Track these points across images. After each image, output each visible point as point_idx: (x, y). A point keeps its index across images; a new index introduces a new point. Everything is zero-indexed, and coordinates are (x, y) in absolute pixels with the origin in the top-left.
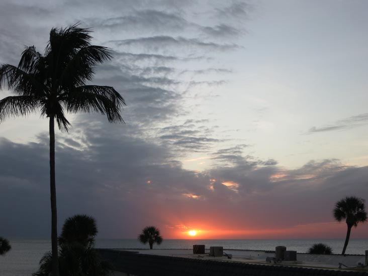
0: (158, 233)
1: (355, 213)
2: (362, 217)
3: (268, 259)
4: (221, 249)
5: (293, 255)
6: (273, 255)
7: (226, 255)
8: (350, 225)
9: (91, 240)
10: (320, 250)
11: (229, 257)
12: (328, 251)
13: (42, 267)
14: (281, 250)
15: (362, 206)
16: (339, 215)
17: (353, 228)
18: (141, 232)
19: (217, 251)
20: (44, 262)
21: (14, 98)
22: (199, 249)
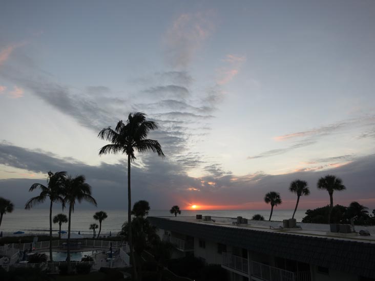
0: (179, 209)
1: (275, 200)
2: (279, 201)
3: (234, 223)
4: (210, 217)
5: (246, 221)
6: (236, 221)
7: (213, 220)
8: (273, 206)
9: (147, 213)
10: (258, 218)
12: (262, 219)
13: (123, 229)
14: (240, 219)
15: (278, 196)
16: (267, 200)
17: (275, 207)
18: (171, 209)
19: (208, 218)
20: (124, 226)
21: (112, 145)
22: (199, 217)
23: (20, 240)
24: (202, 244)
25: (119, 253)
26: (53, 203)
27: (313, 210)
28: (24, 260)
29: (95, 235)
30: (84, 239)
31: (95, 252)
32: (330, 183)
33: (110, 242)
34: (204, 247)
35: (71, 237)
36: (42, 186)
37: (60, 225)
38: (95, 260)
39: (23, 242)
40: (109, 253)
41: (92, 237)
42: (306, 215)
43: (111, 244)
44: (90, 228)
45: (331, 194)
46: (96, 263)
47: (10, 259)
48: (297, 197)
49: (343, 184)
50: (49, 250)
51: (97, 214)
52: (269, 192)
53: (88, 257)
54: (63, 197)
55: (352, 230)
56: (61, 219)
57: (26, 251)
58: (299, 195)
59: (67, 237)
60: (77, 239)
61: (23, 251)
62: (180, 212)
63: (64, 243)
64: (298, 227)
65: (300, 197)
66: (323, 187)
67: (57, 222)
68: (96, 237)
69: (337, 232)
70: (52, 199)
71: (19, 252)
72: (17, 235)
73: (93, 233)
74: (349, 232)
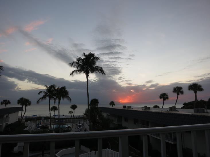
0: (114, 103)
1: (165, 97)
2: (167, 98)
3: (143, 109)
4: (130, 107)
5: (149, 108)
6: (144, 108)
8: (164, 100)
9: (97, 105)
10: (156, 107)
11: (132, 109)
12: (159, 107)
13: (85, 112)
14: (146, 107)
15: (167, 95)
16: (161, 98)
17: (165, 101)
18: (110, 103)
19: (129, 107)
21: (77, 70)
22: (125, 107)
23: (35, 119)
24: (126, 120)
25: (84, 125)
26: (50, 100)
27: (187, 103)
28: (38, 128)
29: (71, 117)
30: (66, 118)
31: (72, 125)
32: (195, 87)
33: (79, 120)
34: (127, 121)
35: (60, 117)
36: (44, 92)
37: (54, 112)
38: (72, 128)
39: (37, 120)
40: (79, 125)
41: (70, 117)
42: (183, 106)
43: (80, 121)
44: (69, 113)
45: (196, 93)
46: (72, 129)
47: (31, 128)
48: (177, 95)
49: (202, 88)
50: (50, 124)
51: (72, 106)
52: (162, 93)
53: (69, 126)
54: (55, 97)
55: (206, 111)
56: (54, 109)
57: (38, 124)
58: (178, 94)
59: (58, 118)
60: (63, 118)
61: (37, 124)
62: (114, 105)
63: (57, 121)
64: (177, 111)
65: (179, 95)
66: (191, 89)
67: (53, 110)
68: (72, 118)
69: (197, 112)
70: (50, 98)
71: (35, 124)
72: (34, 117)
73: (70, 116)
74: (204, 112)
